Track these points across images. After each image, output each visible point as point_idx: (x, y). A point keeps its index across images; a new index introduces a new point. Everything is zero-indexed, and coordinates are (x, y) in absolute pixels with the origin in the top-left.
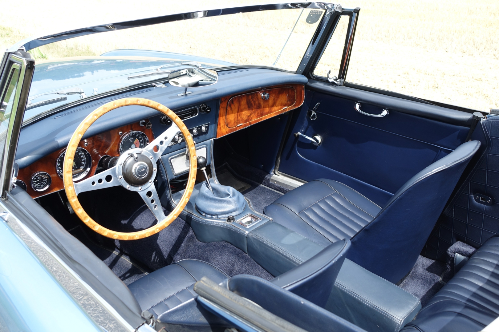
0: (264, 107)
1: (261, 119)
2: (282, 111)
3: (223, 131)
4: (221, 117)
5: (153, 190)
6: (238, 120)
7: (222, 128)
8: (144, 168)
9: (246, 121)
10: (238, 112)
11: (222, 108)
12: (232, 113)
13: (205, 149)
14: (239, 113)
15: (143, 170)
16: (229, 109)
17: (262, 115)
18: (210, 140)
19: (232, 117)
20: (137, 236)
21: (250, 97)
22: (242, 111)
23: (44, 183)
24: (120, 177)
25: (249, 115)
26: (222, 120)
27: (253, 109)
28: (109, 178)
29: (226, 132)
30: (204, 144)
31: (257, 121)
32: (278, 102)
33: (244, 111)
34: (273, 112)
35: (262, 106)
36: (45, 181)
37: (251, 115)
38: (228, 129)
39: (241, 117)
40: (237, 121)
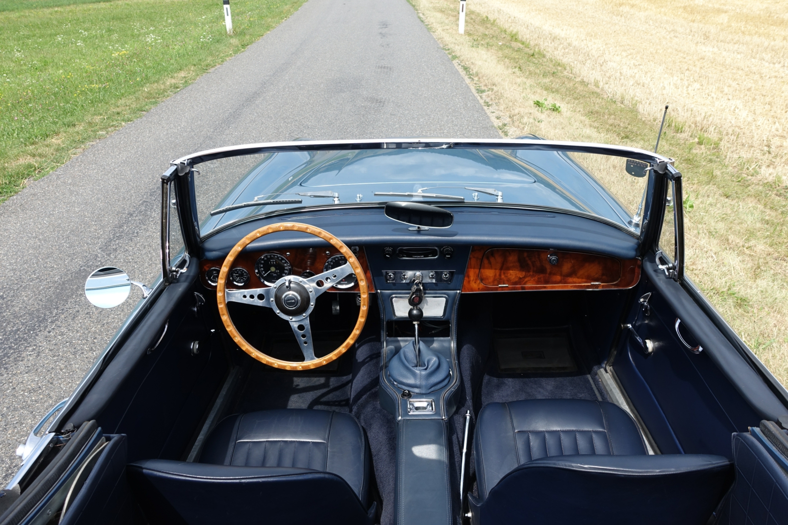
0: (550, 273)
1: (545, 287)
2: (589, 285)
3: (475, 286)
4: (471, 268)
5: (306, 325)
6: (500, 279)
7: (471, 282)
8: (293, 299)
9: (516, 283)
10: (501, 269)
11: (474, 257)
12: (491, 268)
13: (444, 299)
14: (502, 271)
15: (293, 301)
16: (486, 262)
17: (547, 282)
18: (456, 291)
19: (489, 273)
20: (276, 364)
21: (525, 254)
22: (508, 269)
23: (244, 278)
24: (272, 299)
25: (521, 277)
26: (472, 273)
27: (529, 272)
28: (261, 297)
29: (479, 289)
30: (445, 294)
31: (536, 288)
32: (581, 272)
33: (512, 270)
34: (569, 283)
35: (548, 271)
36: (245, 278)
37: (525, 277)
38: (482, 285)
39: (506, 277)
40: (498, 280)
